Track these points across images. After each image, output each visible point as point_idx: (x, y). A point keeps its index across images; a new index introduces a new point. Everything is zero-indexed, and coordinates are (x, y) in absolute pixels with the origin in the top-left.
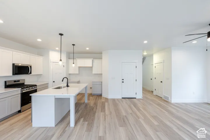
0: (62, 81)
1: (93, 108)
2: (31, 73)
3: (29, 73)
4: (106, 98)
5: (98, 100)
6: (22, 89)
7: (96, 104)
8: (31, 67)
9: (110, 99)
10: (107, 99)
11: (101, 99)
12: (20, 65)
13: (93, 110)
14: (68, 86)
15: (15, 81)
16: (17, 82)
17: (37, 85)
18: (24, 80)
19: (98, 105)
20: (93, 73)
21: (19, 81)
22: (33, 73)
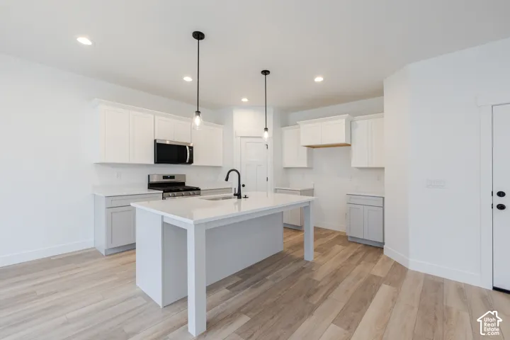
0: (227, 180)
1: (316, 290)
2: (191, 161)
3: (187, 161)
4: (396, 264)
5: (359, 263)
6: (164, 192)
7: (336, 277)
8: (191, 148)
9: (417, 274)
10: (399, 271)
11: (375, 262)
12: (168, 143)
13: (309, 296)
14: (239, 195)
15: (165, 177)
16: (169, 178)
17: (200, 190)
18: (184, 176)
19: (343, 286)
20: (353, 165)
21: (172, 177)
22: (195, 162)
